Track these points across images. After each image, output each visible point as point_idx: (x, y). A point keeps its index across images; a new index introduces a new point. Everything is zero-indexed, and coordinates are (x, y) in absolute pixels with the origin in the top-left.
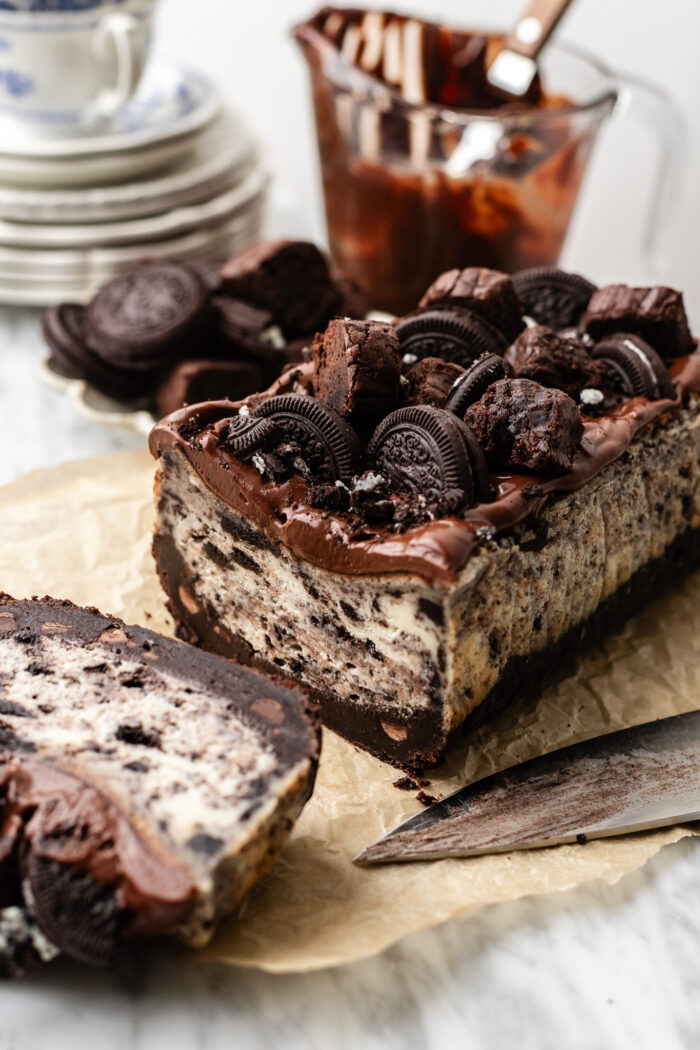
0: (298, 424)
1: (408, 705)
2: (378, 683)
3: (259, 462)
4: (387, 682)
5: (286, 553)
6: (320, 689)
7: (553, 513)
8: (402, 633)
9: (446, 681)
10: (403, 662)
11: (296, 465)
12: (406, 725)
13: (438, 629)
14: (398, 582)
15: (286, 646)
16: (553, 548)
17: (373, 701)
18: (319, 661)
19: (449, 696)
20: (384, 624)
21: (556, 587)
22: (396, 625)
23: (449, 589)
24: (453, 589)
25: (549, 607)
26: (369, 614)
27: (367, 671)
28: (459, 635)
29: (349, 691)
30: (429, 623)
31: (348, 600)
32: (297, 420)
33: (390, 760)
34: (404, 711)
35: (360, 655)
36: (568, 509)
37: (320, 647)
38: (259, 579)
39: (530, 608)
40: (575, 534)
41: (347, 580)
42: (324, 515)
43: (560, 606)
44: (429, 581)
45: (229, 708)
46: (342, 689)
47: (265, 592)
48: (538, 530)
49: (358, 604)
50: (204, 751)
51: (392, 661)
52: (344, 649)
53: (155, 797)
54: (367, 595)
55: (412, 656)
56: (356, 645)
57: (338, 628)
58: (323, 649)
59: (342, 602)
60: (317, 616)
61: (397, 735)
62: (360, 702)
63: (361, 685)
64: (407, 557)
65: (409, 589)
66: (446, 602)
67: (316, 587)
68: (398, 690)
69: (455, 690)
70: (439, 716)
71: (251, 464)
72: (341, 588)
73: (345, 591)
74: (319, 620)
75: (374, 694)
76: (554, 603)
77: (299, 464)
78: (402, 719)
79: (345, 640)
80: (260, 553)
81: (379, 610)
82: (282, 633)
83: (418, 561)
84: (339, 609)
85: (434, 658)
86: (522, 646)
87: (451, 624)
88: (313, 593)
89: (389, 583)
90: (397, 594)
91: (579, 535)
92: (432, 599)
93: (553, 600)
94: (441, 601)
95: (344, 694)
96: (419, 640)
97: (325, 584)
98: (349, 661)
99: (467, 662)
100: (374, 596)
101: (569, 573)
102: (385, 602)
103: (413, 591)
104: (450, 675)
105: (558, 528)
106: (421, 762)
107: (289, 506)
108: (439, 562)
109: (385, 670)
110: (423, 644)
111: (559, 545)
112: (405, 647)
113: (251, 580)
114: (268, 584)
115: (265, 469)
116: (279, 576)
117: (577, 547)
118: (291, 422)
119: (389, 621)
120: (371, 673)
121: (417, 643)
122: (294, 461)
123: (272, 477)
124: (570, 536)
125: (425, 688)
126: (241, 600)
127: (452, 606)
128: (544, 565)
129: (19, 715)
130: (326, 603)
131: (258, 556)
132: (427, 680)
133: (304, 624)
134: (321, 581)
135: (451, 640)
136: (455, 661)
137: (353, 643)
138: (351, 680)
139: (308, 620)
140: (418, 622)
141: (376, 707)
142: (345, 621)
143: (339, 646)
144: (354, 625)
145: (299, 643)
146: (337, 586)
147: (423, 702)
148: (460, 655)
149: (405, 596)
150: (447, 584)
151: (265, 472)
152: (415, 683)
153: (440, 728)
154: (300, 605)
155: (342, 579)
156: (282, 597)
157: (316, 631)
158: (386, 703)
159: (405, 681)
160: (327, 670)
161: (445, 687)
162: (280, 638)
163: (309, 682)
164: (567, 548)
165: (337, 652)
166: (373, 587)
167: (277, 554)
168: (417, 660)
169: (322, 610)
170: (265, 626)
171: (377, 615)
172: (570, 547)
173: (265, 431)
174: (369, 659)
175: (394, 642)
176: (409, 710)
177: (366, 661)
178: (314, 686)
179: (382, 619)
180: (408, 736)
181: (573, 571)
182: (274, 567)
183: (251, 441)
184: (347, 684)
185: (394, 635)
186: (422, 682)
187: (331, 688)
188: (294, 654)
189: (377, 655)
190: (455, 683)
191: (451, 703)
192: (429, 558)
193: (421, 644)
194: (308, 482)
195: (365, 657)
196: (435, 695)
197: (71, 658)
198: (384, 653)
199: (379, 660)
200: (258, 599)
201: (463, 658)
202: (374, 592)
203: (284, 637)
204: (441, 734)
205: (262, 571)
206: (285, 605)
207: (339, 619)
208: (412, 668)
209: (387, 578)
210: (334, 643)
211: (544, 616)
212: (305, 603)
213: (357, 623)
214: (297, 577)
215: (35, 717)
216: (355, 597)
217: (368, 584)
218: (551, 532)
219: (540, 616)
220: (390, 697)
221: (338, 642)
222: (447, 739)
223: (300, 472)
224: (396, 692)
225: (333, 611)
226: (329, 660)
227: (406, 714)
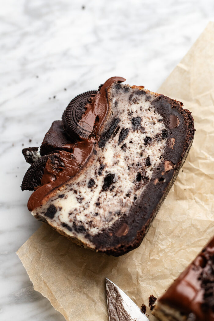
45: (125, 215)
50: (100, 208)
53: (76, 192)
129: (119, 139)
197: (155, 152)
215: (119, 144)
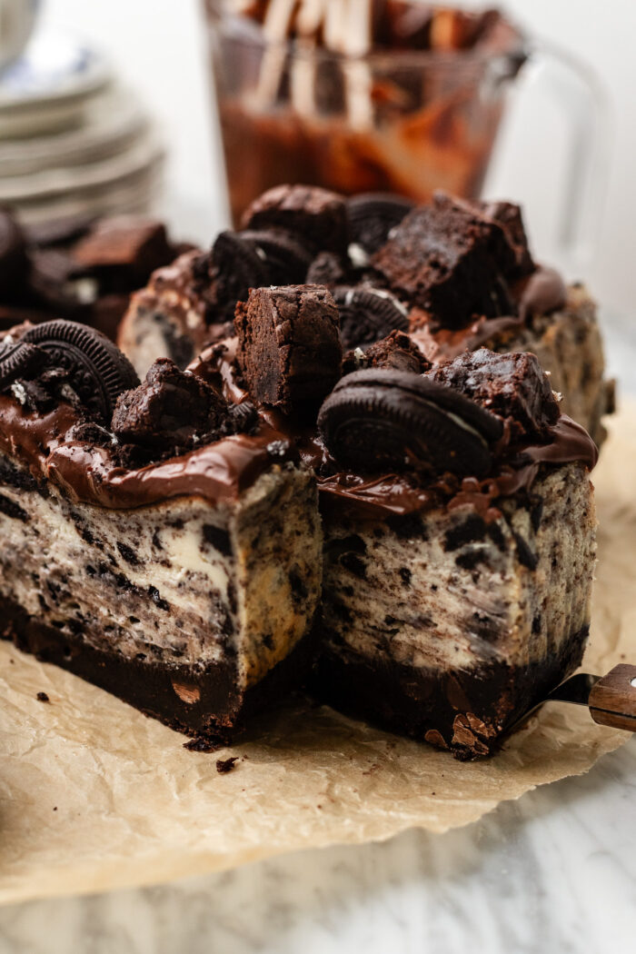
0: (65, 353)
1: (200, 660)
2: (164, 636)
3: (19, 390)
4: (175, 635)
5: (55, 492)
6: (104, 650)
7: (547, 488)
8: (188, 573)
9: (239, 625)
10: (191, 608)
11: (64, 393)
12: (198, 683)
13: (226, 561)
14: (178, 509)
15: (62, 605)
16: (549, 531)
17: (162, 659)
18: (100, 618)
19: (243, 644)
20: (167, 564)
21: (554, 580)
22: (181, 563)
23: (235, 507)
24: (238, 506)
25: (549, 605)
26: (150, 554)
27: (153, 625)
28: (250, 567)
29: (135, 649)
30: (215, 555)
31: (126, 541)
32: (63, 348)
33: (182, 727)
34: (196, 667)
35: (143, 605)
36: (563, 483)
37: (99, 601)
38: (28, 529)
39: (528, 605)
40: (571, 515)
41: (123, 515)
42: (87, 447)
43: (560, 605)
44: (212, 502)
46: (127, 648)
47: (34, 543)
48: (531, 508)
49: (137, 544)
51: (178, 608)
52: (125, 601)
54: (146, 532)
55: (200, 599)
56: (138, 594)
57: (116, 576)
58: (102, 604)
59: (119, 544)
60: (93, 565)
61: (189, 697)
62: (147, 660)
63: (146, 641)
64: (187, 476)
65: (191, 515)
66: (233, 525)
67: (90, 529)
68: (188, 642)
69: (250, 636)
70: (233, 669)
71: (10, 394)
72: (117, 527)
73: (122, 530)
74: (96, 569)
75: (161, 650)
76: (554, 600)
77: (67, 391)
78: (194, 677)
79: (126, 589)
80: (26, 497)
81: (160, 548)
82: (57, 589)
83: (199, 479)
84: (116, 553)
85: (225, 599)
86: (520, 653)
87: (240, 553)
88: (87, 537)
89: (168, 512)
90: (178, 524)
91: (576, 516)
92: (217, 525)
93: (552, 597)
94: (227, 524)
95: (129, 653)
96: (207, 578)
97: (99, 524)
98: (132, 615)
99: (262, 603)
100: (154, 531)
101: (567, 564)
102: (166, 536)
103: (195, 517)
104: (243, 616)
105: (553, 506)
106: (217, 728)
107: (54, 437)
108: (223, 477)
109: (172, 620)
110: (212, 582)
111: (556, 528)
112: (192, 589)
113: (19, 531)
114: (37, 533)
115: (26, 397)
116: (49, 522)
117: (574, 532)
118: (57, 351)
119: (172, 559)
120: (156, 625)
121: (205, 582)
122: (61, 389)
123: (34, 407)
124: (566, 517)
125: (217, 637)
126: (9, 557)
127: (241, 531)
128: (541, 551)
130: (101, 547)
131: (24, 501)
132: (218, 626)
133: (80, 577)
134: (95, 521)
135: (241, 573)
136: (248, 599)
137: (134, 592)
138: (136, 636)
139: (83, 571)
140: (204, 556)
141: (165, 665)
142: (124, 567)
143: (119, 597)
144: (134, 570)
145: (76, 600)
146: (113, 525)
147: (214, 654)
148: (254, 592)
149: (188, 525)
150: (231, 500)
151: (26, 402)
152: (205, 631)
153: (236, 685)
154: (73, 554)
155: (118, 515)
156: (53, 547)
157: (92, 582)
158: (175, 659)
159: (195, 631)
160: (110, 627)
161: (238, 632)
162: (54, 597)
163: (91, 643)
164: (564, 531)
165: (118, 606)
166: (152, 520)
167: (45, 495)
168: (205, 603)
169: (99, 557)
170: (37, 585)
171: (158, 554)
172: (567, 531)
173: (25, 355)
174: (154, 609)
175: (180, 585)
176: (201, 665)
177: (149, 611)
178: (97, 648)
179: (164, 558)
180: (201, 698)
181: (573, 561)
182: (44, 511)
183: (10, 368)
184: (131, 641)
185: (176, 576)
186: (213, 629)
187: (115, 648)
188: (72, 613)
189: (163, 604)
190: (249, 627)
191: (246, 652)
192: (210, 474)
193: (208, 582)
194: (78, 412)
195: (148, 607)
196: (228, 645)
198: (169, 600)
199: (165, 609)
200: (26, 552)
201: (257, 595)
202: (153, 525)
203: (59, 595)
204: (237, 692)
205: (30, 518)
206: (57, 557)
207: (117, 565)
208: (201, 614)
209: (166, 505)
210: (114, 595)
211: (544, 616)
212: (79, 551)
213: (137, 567)
214: (68, 520)
216: (133, 535)
217: (146, 517)
218: (546, 511)
219: (540, 616)
220: (180, 651)
221: (118, 593)
222: (244, 697)
223: (68, 401)
224: (186, 645)
225: (110, 556)
226: (110, 615)
227: (198, 671)
